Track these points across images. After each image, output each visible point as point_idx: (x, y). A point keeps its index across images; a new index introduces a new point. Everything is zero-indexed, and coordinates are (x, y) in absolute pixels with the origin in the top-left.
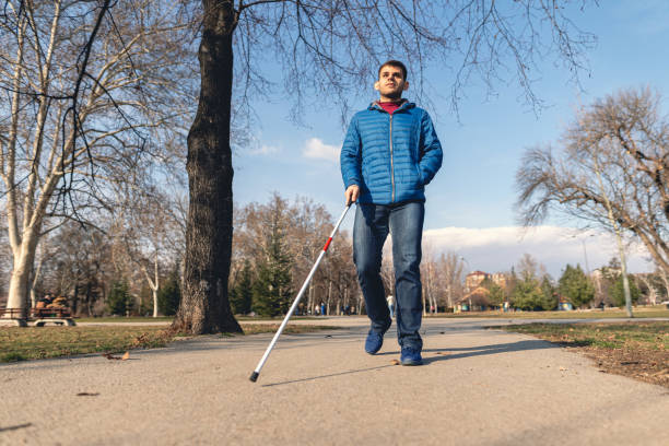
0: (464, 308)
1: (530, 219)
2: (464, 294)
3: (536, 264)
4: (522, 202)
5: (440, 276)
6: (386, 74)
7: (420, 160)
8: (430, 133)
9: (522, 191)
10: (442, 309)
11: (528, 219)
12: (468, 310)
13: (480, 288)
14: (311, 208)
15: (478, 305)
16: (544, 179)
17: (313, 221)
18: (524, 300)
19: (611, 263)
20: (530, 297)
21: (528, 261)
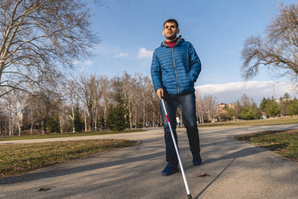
0: (216, 120)
1: (249, 74)
2: (216, 114)
3: (249, 98)
4: (245, 66)
5: (205, 106)
6: (167, 27)
7: (190, 70)
8: (193, 54)
9: (245, 60)
10: (206, 121)
11: (248, 75)
12: (218, 121)
13: (223, 111)
14: (142, 78)
15: (222, 118)
16: (256, 53)
17: (143, 84)
18: (246, 115)
19: (285, 95)
20: (248, 114)
21: (245, 97)
